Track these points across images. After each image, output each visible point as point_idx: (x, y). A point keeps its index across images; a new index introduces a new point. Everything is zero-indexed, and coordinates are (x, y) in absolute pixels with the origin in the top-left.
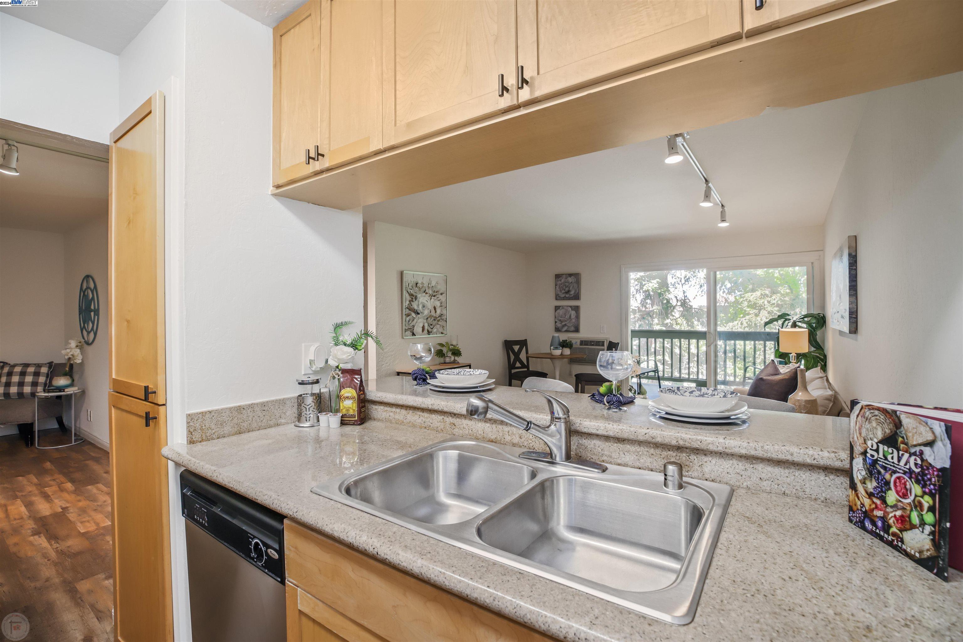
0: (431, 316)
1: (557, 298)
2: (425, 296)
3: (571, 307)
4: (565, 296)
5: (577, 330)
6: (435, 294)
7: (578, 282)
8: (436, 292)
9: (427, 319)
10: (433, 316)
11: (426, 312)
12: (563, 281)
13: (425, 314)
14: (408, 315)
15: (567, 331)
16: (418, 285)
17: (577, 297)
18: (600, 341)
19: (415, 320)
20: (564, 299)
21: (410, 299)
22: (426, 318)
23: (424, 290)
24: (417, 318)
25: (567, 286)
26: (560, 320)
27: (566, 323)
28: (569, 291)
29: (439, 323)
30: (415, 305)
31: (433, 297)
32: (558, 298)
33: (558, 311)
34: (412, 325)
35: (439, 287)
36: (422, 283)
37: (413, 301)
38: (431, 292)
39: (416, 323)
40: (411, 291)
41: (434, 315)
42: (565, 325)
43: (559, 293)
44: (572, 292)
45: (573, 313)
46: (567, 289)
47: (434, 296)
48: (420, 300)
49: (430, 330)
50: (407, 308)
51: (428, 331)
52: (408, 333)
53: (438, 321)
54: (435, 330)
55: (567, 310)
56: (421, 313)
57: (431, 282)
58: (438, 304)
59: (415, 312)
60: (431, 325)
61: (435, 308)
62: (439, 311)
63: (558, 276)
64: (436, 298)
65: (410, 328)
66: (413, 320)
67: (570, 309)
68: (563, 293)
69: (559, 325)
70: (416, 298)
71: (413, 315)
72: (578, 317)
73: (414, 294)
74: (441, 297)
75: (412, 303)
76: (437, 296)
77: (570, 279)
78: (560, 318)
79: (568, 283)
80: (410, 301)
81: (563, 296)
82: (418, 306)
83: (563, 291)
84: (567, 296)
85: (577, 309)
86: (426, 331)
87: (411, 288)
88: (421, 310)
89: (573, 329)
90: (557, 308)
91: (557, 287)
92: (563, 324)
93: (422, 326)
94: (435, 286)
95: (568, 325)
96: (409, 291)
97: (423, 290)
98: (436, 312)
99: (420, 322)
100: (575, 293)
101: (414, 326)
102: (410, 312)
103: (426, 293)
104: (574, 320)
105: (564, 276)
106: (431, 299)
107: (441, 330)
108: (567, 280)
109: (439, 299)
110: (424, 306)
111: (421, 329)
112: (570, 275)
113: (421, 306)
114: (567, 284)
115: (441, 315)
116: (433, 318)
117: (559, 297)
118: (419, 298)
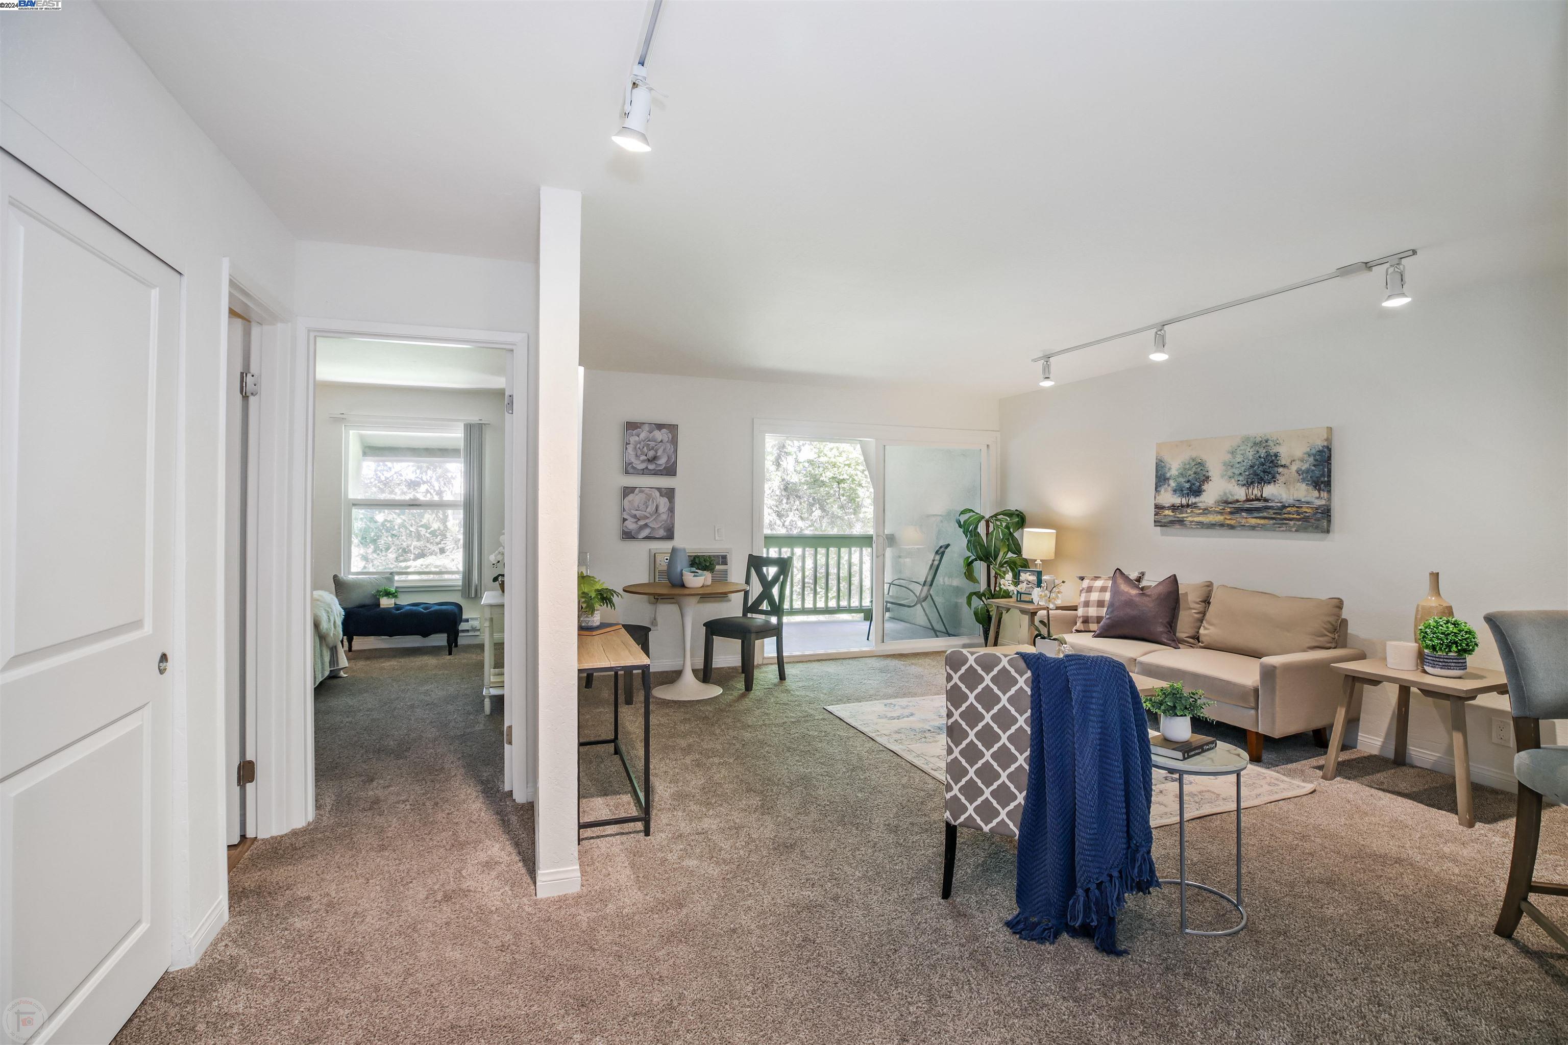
1: (629, 469)
3: (659, 489)
4: (647, 468)
5: (670, 536)
7: (674, 441)
12: (643, 435)
15: (648, 538)
17: (670, 471)
18: (718, 556)
20: (645, 472)
25: (653, 448)
26: (635, 516)
27: (647, 521)
28: (655, 458)
32: (631, 471)
33: (631, 497)
42: (646, 525)
43: (633, 460)
44: (662, 461)
45: (663, 502)
46: (651, 454)
55: (649, 497)
63: (632, 426)
67: (658, 494)
68: (643, 461)
69: (631, 525)
72: (671, 510)
77: (659, 435)
78: (634, 512)
79: (655, 441)
81: (641, 466)
83: (643, 458)
84: (651, 467)
85: (669, 494)
89: (662, 533)
90: (627, 491)
91: (630, 448)
92: (642, 523)
95: (651, 525)
100: (667, 462)
104: (664, 517)
105: (646, 427)
108: (652, 435)
112: (660, 427)
114: (652, 444)
117: (633, 468)
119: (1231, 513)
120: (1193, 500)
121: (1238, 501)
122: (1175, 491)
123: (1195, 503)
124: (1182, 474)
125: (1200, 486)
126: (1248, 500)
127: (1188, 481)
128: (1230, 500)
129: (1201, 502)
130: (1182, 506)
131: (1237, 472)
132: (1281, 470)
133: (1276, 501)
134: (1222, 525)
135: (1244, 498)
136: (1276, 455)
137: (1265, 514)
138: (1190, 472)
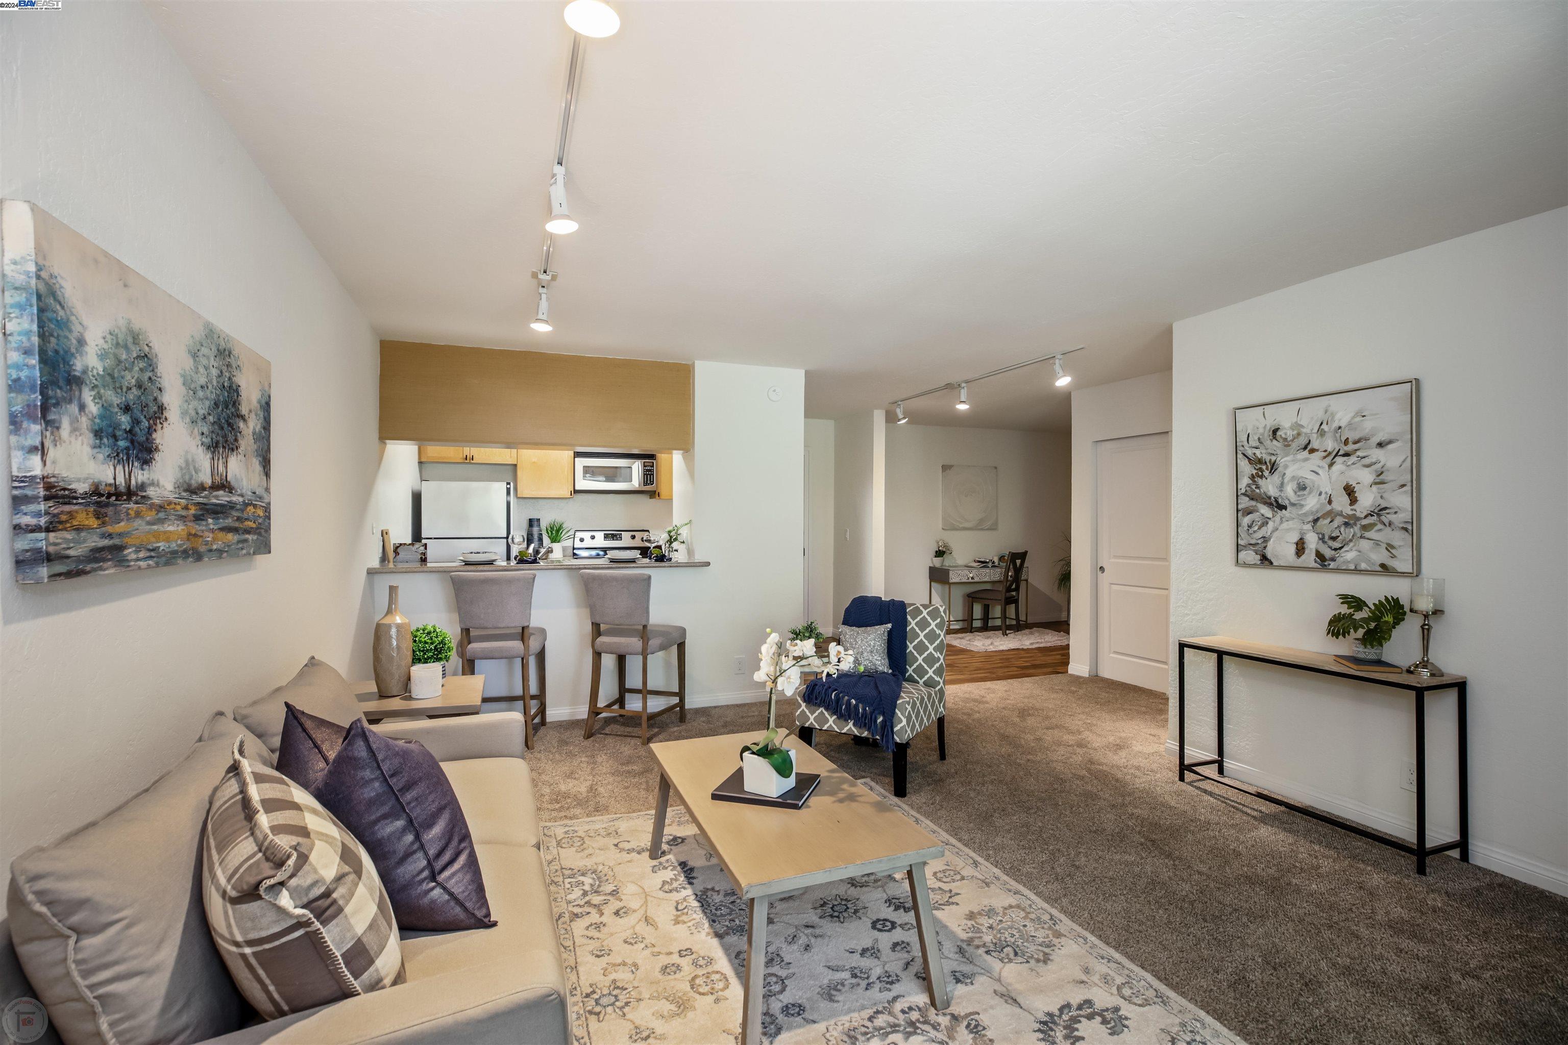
0: (1331, 515)
2: (1306, 460)
6: (1350, 447)
8: (1355, 443)
9: (1316, 521)
10: (1340, 514)
11: (1312, 503)
13: (1306, 509)
14: (1248, 512)
16: (1279, 433)
19: (1271, 524)
21: (1254, 472)
22: (1311, 518)
23: (1305, 442)
24: (1277, 519)
29: (1371, 534)
30: (1269, 486)
31: (1339, 460)
34: (1260, 534)
35: (1368, 426)
36: (1297, 426)
37: (1262, 477)
38: (1330, 444)
39: (1273, 532)
40: (1258, 452)
41: (1348, 510)
47: (1347, 455)
48: (1289, 473)
49: (1328, 553)
50: (1243, 494)
51: (1320, 556)
52: (1249, 556)
53: (1365, 528)
54: (1349, 555)
56: (1293, 505)
57: (1333, 415)
58: (1362, 477)
59: (1270, 505)
60: (1334, 539)
61: (1350, 491)
62: (1367, 500)
64: (1353, 459)
65: (1253, 542)
66: (1265, 524)
70: (1273, 467)
71: (1265, 511)
73: (1267, 458)
74: (1378, 454)
75: (1261, 482)
76: (1358, 453)
80: (1252, 477)
82: (1281, 486)
86: (1313, 556)
87: (1257, 444)
88: (1294, 499)
93: (1296, 539)
94: (1350, 424)
96: (1250, 452)
97: (1303, 441)
98: (1353, 501)
99: (1288, 530)
101: (1265, 540)
102: (1253, 503)
103: (1312, 451)
106: (1331, 465)
107: (1380, 556)
109: (1367, 461)
110: (1302, 487)
111: (1292, 549)
113: (1290, 490)
115: (1380, 511)
116: (1339, 521)
118: (1286, 467)
119: (198, 518)
120: (140, 476)
121: (202, 488)
122: (98, 433)
123: (142, 487)
124: (111, 376)
125: (150, 430)
126: (215, 487)
127: (127, 409)
128: (194, 484)
129: (152, 484)
130: (118, 495)
131: (201, 412)
132: (242, 425)
133: (239, 492)
134: (185, 554)
135: (208, 482)
136: (237, 391)
137: (229, 522)
138: (128, 375)
